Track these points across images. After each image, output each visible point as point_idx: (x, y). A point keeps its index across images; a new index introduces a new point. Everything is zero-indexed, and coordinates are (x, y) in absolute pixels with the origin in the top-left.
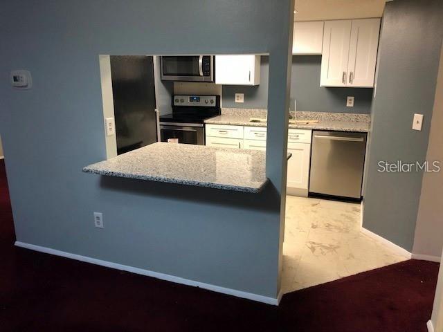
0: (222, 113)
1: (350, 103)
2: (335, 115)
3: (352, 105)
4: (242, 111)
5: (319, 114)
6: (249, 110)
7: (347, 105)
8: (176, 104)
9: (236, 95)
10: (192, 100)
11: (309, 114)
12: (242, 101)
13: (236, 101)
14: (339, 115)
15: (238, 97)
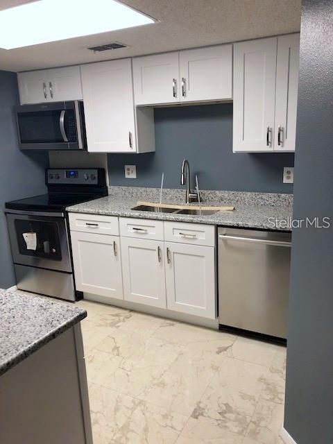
0: (109, 193)
1: (289, 178)
2: (265, 196)
3: (291, 181)
4: (134, 190)
5: (241, 195)
6: (144, 189)
7: (284, 182)
8: (50, 181)
9: (126, 167)
10: (68, 175)
11: (226, 195)
12: (133, 176)
13: (127, 176)
14: (270, 197)
15: (128, 169)
